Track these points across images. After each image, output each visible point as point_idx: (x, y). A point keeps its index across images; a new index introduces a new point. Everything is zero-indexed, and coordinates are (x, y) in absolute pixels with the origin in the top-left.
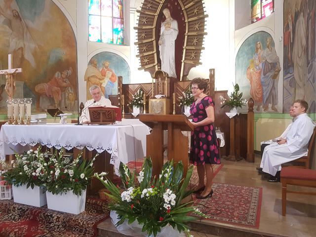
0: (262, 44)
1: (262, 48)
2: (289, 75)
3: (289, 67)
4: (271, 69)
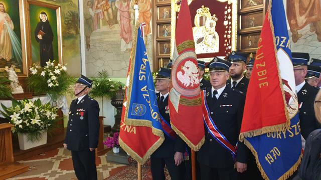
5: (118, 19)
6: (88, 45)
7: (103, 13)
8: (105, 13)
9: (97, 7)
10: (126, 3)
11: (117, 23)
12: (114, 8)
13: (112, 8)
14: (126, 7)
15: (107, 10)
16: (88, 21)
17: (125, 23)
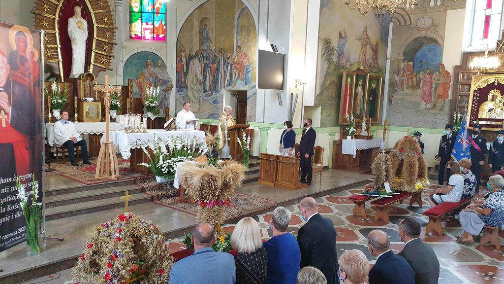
0: (153, 62)
1: (152, 65)
2: (182, 93)
3: (182, 87)
4: (163, 84)
5: (421, 85)
6: (390, 102)
7: (408, 80)
8: (410, 80)
9: (402, 75)
10: (429, 76)
11: (419, 88)
12: (418, 78)
13: (416, 78)
14: (429, 78)
15: (411, 78)
16: (392, 84)
17: (426, 89)
